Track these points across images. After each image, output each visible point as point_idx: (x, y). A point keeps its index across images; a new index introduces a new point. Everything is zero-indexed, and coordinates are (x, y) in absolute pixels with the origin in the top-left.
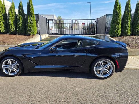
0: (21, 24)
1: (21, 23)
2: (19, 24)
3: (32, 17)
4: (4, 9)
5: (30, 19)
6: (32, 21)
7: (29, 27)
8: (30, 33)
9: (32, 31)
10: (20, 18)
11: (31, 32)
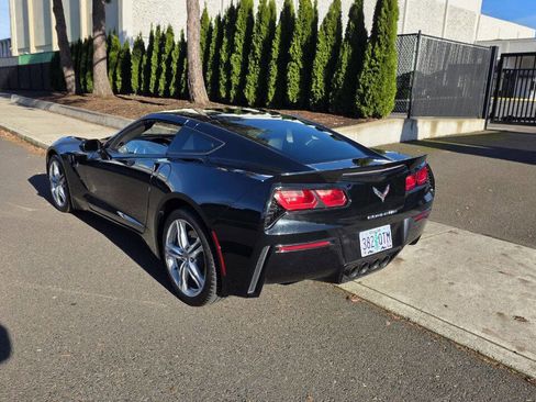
0: (341, 75)
1: (344, 70)
2: (338, 76)
3: (380, 45)
4: (309, 24)
5: (373, 55)
6: (376, 60)
7: (363, 86)
8: (363, 108)
9: (368, 103)
10: (346, 52)
11: (365, 105)
